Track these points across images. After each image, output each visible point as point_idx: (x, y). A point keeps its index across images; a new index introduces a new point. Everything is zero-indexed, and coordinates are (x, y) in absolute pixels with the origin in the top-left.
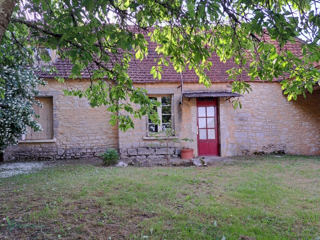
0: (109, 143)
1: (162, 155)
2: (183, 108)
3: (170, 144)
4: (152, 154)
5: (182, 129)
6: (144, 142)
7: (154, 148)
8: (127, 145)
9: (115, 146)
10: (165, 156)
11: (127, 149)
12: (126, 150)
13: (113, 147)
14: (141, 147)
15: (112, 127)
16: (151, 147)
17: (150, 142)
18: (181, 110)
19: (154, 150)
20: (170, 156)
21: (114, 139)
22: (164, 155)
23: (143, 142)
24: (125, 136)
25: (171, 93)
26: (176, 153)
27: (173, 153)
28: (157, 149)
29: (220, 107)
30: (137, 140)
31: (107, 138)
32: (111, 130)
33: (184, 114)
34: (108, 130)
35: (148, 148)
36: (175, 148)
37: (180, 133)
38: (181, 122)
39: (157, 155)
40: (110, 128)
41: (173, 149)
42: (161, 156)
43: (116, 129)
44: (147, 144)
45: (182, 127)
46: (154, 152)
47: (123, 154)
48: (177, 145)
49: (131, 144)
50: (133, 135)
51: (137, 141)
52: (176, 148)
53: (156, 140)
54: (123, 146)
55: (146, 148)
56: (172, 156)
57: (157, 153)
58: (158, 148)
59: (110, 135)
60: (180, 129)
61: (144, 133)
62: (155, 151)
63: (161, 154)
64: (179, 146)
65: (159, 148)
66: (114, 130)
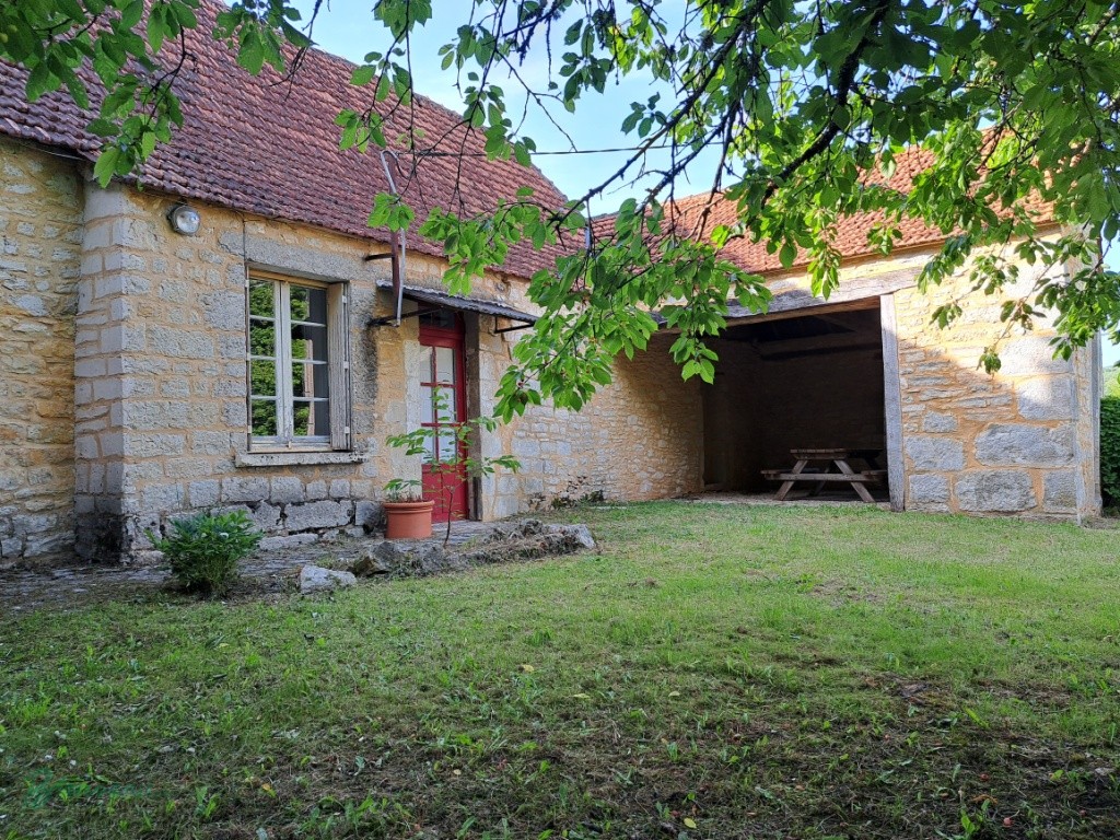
0: (26, 491)
1: (308, 530)
2: (380, 343)
3: (340, 484)
4: (271, 533)
5: (376, 426)
6: (238, 480)
7: (278, 504)
8: (164, 496)
9: (57, 503)
10: (321, 536)
11: (163, 515)
12: (156, 520)
13: (42, 511)
14: (224, 504)
15: (38, 402)
16: (268, 502)
17: (263, 480)
18: (374, 348)
19: (276, 513)
20: (337, 532)
21: (48, 468)
22: (316, 530)
23: (235, 479)
24: (153, 452)
25: (340, 275)
26: (359, 521)
27: (349, 519)
28: (289, 509)
29: (481, 352)
30: (210, 471)
31: (13, 462)
32: (36, 418)
33: (383, 367)
34: (14, 416)
35: (253, 506)
36: (354, 499)
37: (371, 440)
38: (374, 397)
39: (291, 533)
40: (28, 410)
41: (346, 505)
42: (305, 535)
43: (61, 417)
44: (253, 486)
45: (376, 415)
46: (281, 522)
47: (140, 539)
48: (360, 487)
49: (181, 489)
50: (189, 447)
51: (205, 476)
52: (358, 499)
53: (286, 471)
54: (141, 502)
55: (247, 503)
56: (342, 532)
57: (291, 525)
58: (293, 504)
59: (29, 445)
60: (371, 426)
61: (239, 438)
62: (283, 516)
63: (305, 526)
64: (366, 493)
65: (299, 504)
66: (49, 422)
